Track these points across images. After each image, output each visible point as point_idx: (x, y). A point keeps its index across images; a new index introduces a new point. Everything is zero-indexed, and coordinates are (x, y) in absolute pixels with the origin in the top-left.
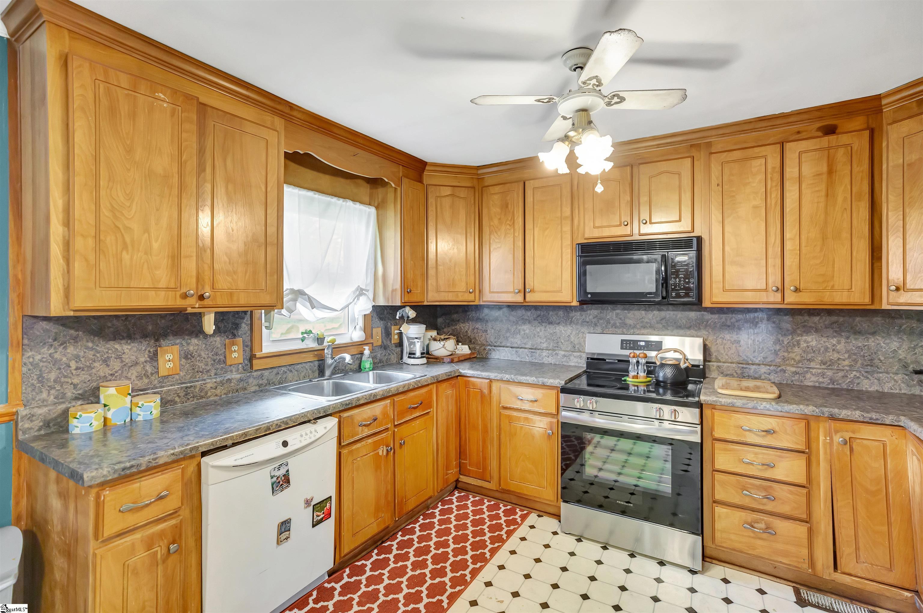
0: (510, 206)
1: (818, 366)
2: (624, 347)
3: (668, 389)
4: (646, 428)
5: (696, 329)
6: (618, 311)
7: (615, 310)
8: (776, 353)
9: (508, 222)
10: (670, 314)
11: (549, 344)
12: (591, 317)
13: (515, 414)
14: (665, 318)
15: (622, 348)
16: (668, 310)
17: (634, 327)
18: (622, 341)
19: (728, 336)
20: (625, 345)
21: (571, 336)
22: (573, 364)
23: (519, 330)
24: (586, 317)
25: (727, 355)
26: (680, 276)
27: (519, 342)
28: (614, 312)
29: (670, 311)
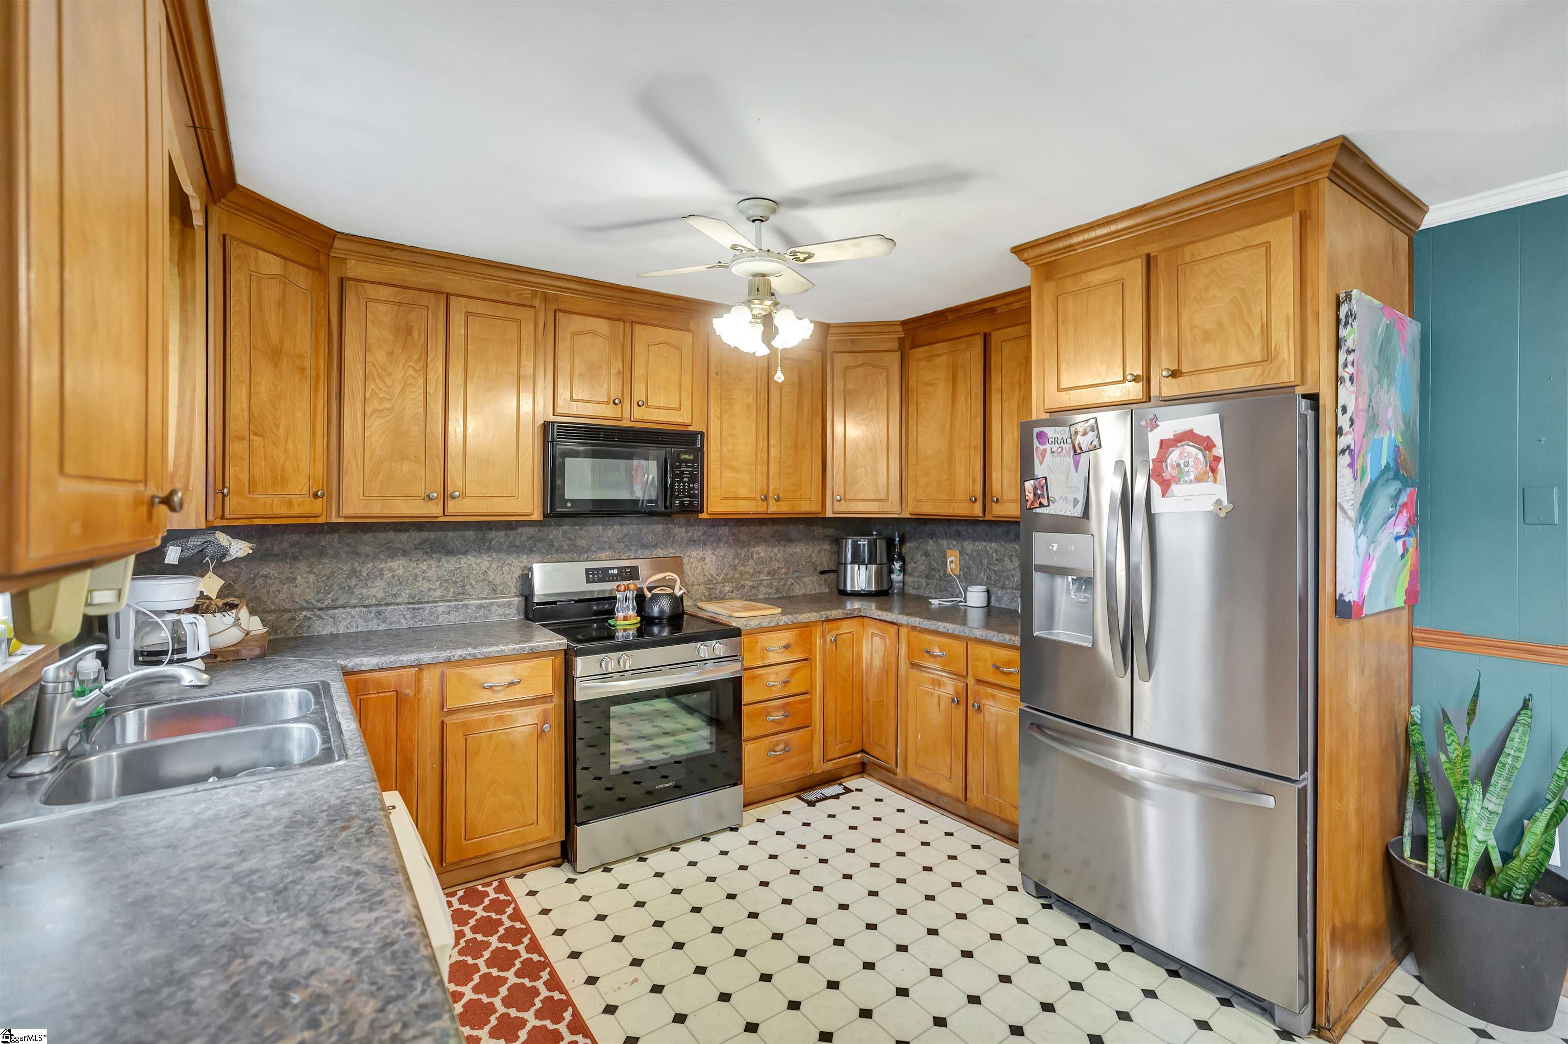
0: (415, 334)
1: (765, 578)
2: (591, 580)
3: (664, 627)
4: (633, 684)
5: (663, 546)
6: (566, 528)
7: (561, 526)
8: (735, 568)
9: (411, 364)
10: (633, 529)
11: (447, 589)
12: (524, 538)
13: (477, 716)
14: (628, 534)
15: (588, 581)
16: (632, 523)
17: (588, 550)
18: (587, 570)
19: (694, 554)
20: (591, 576)
21: (490, 573)
22: (496, 619)
23: (381, 570)
24: (515, 538)
25: (693, 575)
26: (685, 480)
27: (380, 595)
28: (560, 529)
29: (634, 524)
